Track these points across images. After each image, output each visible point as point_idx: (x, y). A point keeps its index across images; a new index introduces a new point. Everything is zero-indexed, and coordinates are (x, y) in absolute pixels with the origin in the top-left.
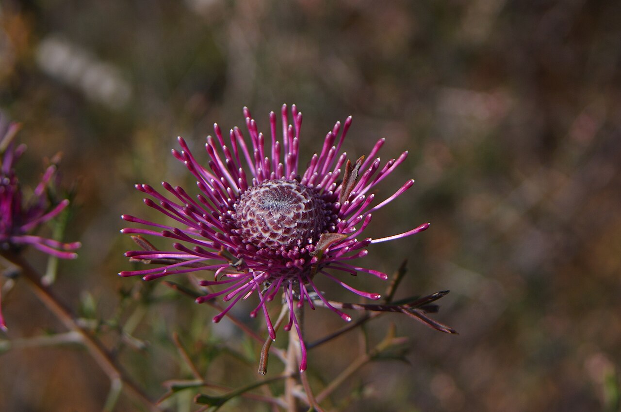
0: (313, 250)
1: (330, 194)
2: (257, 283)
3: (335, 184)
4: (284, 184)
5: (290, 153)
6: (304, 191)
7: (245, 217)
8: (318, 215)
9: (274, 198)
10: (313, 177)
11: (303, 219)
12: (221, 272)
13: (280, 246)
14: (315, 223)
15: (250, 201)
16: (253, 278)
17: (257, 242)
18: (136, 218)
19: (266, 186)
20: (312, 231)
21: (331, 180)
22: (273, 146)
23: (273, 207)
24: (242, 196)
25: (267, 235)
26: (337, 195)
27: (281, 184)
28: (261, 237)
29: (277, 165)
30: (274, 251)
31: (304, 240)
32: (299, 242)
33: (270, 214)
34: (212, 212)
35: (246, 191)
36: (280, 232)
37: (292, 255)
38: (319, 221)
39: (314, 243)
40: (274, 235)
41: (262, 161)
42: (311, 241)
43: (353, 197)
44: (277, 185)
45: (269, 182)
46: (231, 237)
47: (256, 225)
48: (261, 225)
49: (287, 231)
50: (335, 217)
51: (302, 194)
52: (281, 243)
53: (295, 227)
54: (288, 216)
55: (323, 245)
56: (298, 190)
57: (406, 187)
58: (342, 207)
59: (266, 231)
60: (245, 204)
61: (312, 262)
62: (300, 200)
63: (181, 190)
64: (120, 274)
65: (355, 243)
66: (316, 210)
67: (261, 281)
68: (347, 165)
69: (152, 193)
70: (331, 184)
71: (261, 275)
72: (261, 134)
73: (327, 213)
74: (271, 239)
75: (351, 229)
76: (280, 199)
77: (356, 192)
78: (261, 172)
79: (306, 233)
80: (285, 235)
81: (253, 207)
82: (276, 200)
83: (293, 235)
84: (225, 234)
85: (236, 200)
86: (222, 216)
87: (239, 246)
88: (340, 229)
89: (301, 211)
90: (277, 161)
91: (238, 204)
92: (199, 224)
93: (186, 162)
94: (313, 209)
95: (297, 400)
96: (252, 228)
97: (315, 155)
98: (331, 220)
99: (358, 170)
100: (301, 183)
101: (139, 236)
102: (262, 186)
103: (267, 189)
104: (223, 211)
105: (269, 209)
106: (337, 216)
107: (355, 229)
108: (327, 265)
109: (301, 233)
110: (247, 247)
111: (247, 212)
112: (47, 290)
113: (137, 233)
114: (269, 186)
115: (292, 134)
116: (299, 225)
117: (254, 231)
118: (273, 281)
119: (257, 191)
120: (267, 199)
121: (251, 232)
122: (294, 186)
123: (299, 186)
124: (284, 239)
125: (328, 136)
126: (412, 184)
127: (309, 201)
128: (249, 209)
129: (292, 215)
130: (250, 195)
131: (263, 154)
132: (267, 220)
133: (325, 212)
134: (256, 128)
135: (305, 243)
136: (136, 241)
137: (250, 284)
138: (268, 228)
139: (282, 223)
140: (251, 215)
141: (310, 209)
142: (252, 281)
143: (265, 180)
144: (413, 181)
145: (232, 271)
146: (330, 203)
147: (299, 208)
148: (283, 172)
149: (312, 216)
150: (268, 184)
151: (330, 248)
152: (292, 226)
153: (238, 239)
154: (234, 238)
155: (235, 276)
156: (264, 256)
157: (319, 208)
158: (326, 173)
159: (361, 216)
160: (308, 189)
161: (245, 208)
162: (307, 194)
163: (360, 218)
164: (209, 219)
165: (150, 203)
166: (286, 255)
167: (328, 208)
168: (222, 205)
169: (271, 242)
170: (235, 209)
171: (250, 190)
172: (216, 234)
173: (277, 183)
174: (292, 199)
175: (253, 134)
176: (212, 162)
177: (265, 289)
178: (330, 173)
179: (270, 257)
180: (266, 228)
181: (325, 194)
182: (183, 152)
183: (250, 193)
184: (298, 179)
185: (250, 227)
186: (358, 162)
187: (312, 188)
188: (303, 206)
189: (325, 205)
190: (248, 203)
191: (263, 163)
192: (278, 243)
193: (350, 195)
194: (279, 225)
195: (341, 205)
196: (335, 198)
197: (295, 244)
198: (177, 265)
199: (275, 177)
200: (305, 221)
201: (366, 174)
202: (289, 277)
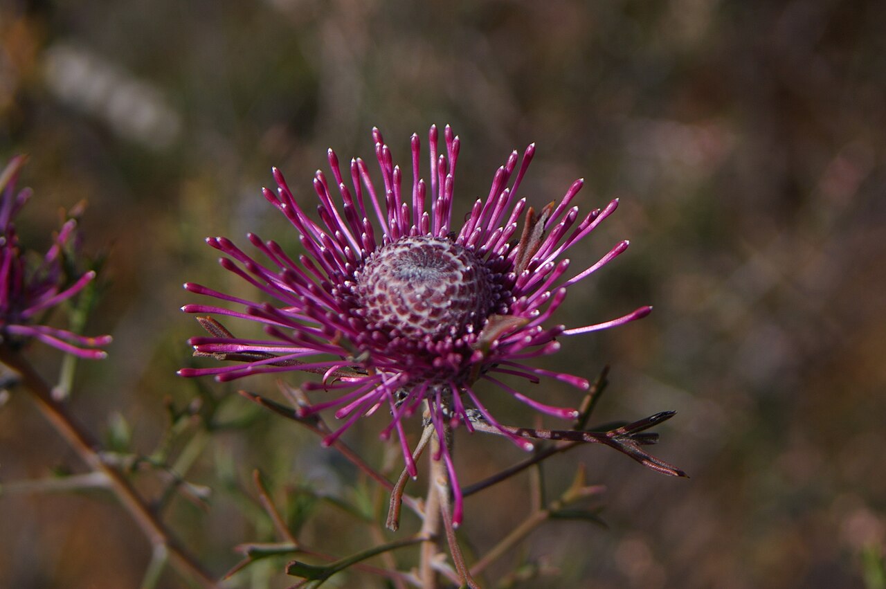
0: (475, 341)
1: (501, 259)
2: (388, 391)
3: (508, 245)
4: (432, 243)
5: (440, 198)
6: (462, 253)
7: (371, 290)
8: (483, 290)
9: (415, 263)
10: (473, 234)
11: (459, 295)
12: (331, 375)
13: (424, 335)
14: (478, 302)
15: (380, 266)
16: (382, 383)
17: (390, 329)
18: (205, 289)
19: (405, 245)
20: (473, 314)
21: (502, 239)
22: (415, 187)
23: (414, 276)
24: (367, 260)
25: (404, 319)
26: (511, 261)
27: (428, 242)
28: (395, 321)
29: (420, 215)
30: (415, 343)
31: (460, 327)
32: (453, 331)
33: (410, 287)
34: (322, 282)
35: (372, 253)
36: (425, 314)
37: (443, 349)
38: (484, 299)
39: (476, 332)
40: (415, 318)
41: (398, 209)
42: (470, 329)
43: (536, 264)
44: (421, 244)
45: (409, 240)
46: (351, 320)
47: (388, 302)
48: (395, 303)
49: (436, 312)
50: (508, 294)
51: (459, 258)
52: (426, 330)
53: (448, 307)
54: (438, 289)
55: (490, 334)
56: (453, 251)
57: (616, 252)
58: (519, 280)
59: (403, 312)
60: (372, 272)
61: (473, 359)
62: (455, 266)
63: (276, 247)
64: (179, 372)
65: (538, 333)
66: (479, 282)
67: (393, 387)
68: (528, 215)
69: (232, 251)
70: (502, 244)
71: (395, 378)
72: (397, 167)
73: (495, 288)
74: (412, 325)
75: (532, 313)
76: (426, 265)
77: (540, 258)
78: (396, 224)
79: (463, 316)
80: (433, 319)
81: (384, 275)
82: (419, 266)
83: (445, 320)
84: (341, 316)
85: (359, 267)
86: (337, 288)
87: (363, 334)
88: (517, 311)
89: (457, 283)
90: (420, 210)
91: (361, 271)
92: (302, 298)
93: (284, 205)
94: (474, 281)
95: (437, 575)
96: (383, 308)
97: (479, 201)
98: (500, 299)
99: (545, 223)
100: (456, 243)
101: (208, 317)
102: (399, 245)
103: (406, 249)
104: (337, 282)
105: (408, 278)
106: (510, 293)
107: (537, 313)
108: (494, 367)
109: (456, 316)
110: (375, 335)
111: (374, 283)
113: (207, 312)
114: (409, 245)
115: (444, 168)
116: (454, 304)
117: (385, 312)
118: (411, 390)
119: (390, 252)
120: (404, 264)
121: (381, 314)
122: (445, 245)
123: (453, 245)
124: (430, 324)
125: (498, 174)
126: (626, 246)
127: (468, 268)
128: (378, 279)
129: (443, 288)
130: (379, 258)
131: (399, 198)
132: (406, 296)
133: (493, 286)
134: (389, 158)
135: (462, 332)
136: (203, 326)
137: (377, 392)
138: (407, 307)
139: (428, 300)
140: (380, 287)
141: (470, 280)
142: (380, 388)
143: (402, 237)
144: (628, 242)
145: (348, 375)
146: (500, 274)
147: (454, 278)
148: (428, 226)
149: (473, 292)
150: (407, 242)
151: (500, 340)
152: (444, 305)
153: (361, 323)
154: (355, 321)
155: (353, 380)
156: (399, 351)
157: (483, 280)
158: (495, 227)
159: (548, 294)
160: (468, 251)
161: (371, 277)
162: (467, 258)
163: (546, 296)
164: (317, 292)
165: (229, 266)
166: (433, 348)
167: (496, 281)
168: (337, 271)
169: (410, 329)
170: (356, 278)
171: (380, 251)
172: (328, 315)
173: (421, 240)
174: (443, 264)
175: (384, 167)
176: (322, 207)
177: (399, 402)
178: (501, 229)
179: (409, 351)
180: (404, 308)
181: (493, 261)
182: (280, 190)
183: (379, 255)
184: (452, 236)
185: (378, 305)
186: (545, 211)
187: (472, 250)
188: (460, 276)
189: (492, 276)
190: (376, 270)
191: (398, 212)
192: (421, 331)
193: (531, 262)
194: (424, 304)
195: (517, 277)
196: (507, 266)
197: (447, 332)
198: (263, 362)
199: (417, 233)
200: (463, 299)
201: (555, 231)
202: (436, 383)
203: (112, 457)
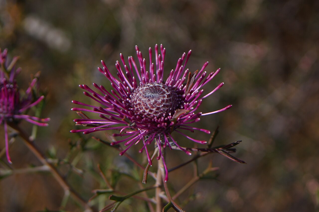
0: (171, 118)
1: (180, 90)
2: (142, 136)
3: (183, 85)
4: (156, 85)
5: (159, 69)
6: (167, 88)
7: (136, 101)
8: (174, 101)
9: (151, 92)
10: (171, 82)
12: (123, 131)
13: (154, 117)
14: (173, 105)
15: (139, 93)
16: (140, 133)
17: (142, 115)
18: (79, 102)
20: (171, 109)
21: (181, 83)
22: (150, 66)
23: (150, 96)
24: (135, 91)
25: (147, 111)
26: (184, 91)
27: (155, 84)
28: (144, 112)
29: (152, 75)
30: (151, 119)
31: (166, 113)
32: (164, 115)
33: (149, 100)
34: (119, 99)
35: (136, 89)
36: (154, 109)
37: (160, 121)
38: (174, 103)
39: (172, 115)
40: (151, 111)
41: (145, 73)
42: (170, 114)
43: (192, 92)
44: (153, 85)
45: (149, 84)
46: (129, 112)
47: (141, 105)
48: (144, 106)
49: (158, 109)
51: (165, 90)
52: (155, 115)
53: (162, 107)
54: (159, 101)
55: (176, 116)
56: (164, 88)
57: (220, 87)
58: (186, 97)
59: (147, 109)
60: (136, 95)
61: (171, 125)
62: (164, 93)
63: (103, 87)
64: (71, 131)
65: (193, 115)
66: (173, 98)
67: (144, 135)
68: (189, 75)
69: (88, 89)
70: (181, 85)
71: (144, 131)
72: (144, 59)
73: (178, 100)
74: (150, 113)
75: (191, 108)
76: (154, 92)
77: (194, 89)
78: (144, 79)
79: (167, 110)
80: (157, 111)
81: (140, 96)
82: (152, 93)
83: (161, 111)
84: (126, 111)
85: (132, 93)
86: (124, 101)
87: (133, 117)
88: (186, 108)
89: (165, 99)
90: (152, 73)
91: (132, 95)
92: (112, 105)
93: (105, 73)
94: (171, 98)
95: (161, 199)
96: (140, 108)
97: (172, 70)
98: (180, 104)
99: (195, 77)
100: (165, 85)
101: (80, 112)
102: (145, 86)
103: (148, 87)
104: (124, 99)
105: (148, 97)
106: (183, 101)
107: (193, 108)
108: (179, 127)
109: (165, 110)
110: (137, 117)
112: (32, 143)
113: (80, 110)
114: (148, 86)
115: (160, 59)
116: (164, 106)
117: (141, 109)
118: (150, 135)
119: (142, 88)
120: (147, 92)
121: (139, 110)
122: (161, 85)
123: (164, 85)
124: (156, 113)
125: (179, 60)
126: (223, 85)
127: (169, 93)
128: (138, 98)
129: (160, 100)
130: (138, 90)
131: (145, 69)
132: (147, 103)
133: (178, 99)
135: (167, 115)
136: (79, 115)
137: (138, 136)
138: (148, 107)
139: (155, 104)
140: (139, 100)
141: (170, 97)
143: (146, 83)
144: (223, 83)
145: (129, 131)
146: (180, 95)
147: (164, 97)
148: (155, 79)
149: (171, 101)
150: (148, 85)
151: (180, 118)
152: (161, 106)
153: (133, 113)
154: (130, 112)
155: (130, 132)
156: (146, 122)
158: (178, 79)
160: (169, 87)
161: (136, 97)
162: (168, 90)
163: (196, 102)
164: (117, 103)
165: (87, 94)
166: (157, 121)
167: (179, 97)
168: (124, 95)
169: (149, 115)
170: (131, 98)
172: (121, 110)
174: (160, 92)
175: (140, 59)
176: (119, 73)
177: (146, 139)
178: (180, 79)
179: (149, 122)
180: (147, 107)
181: (177, 90)
182: (104, 68)
183: (138, 89)
184: (164, 82)
185: (138, 106)
186: (195, 73)
187: (171, 87)
188: (166, 96)
189: (177, 96)
190: (138, 95)
192: (153, 115)
194: (154, 106)
196: (182, 92)
197: (162, 115)
198: (99, 127)
199: (151, 81)
200: (167, 104)
201: (199, 80)
202: (159, 133)
203: (50, 160)
